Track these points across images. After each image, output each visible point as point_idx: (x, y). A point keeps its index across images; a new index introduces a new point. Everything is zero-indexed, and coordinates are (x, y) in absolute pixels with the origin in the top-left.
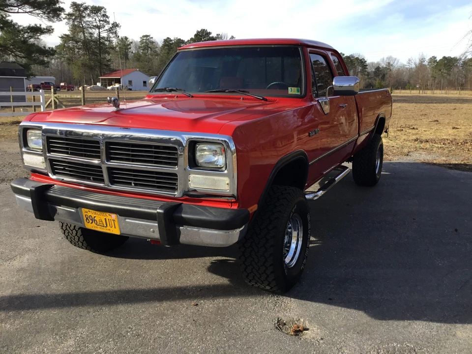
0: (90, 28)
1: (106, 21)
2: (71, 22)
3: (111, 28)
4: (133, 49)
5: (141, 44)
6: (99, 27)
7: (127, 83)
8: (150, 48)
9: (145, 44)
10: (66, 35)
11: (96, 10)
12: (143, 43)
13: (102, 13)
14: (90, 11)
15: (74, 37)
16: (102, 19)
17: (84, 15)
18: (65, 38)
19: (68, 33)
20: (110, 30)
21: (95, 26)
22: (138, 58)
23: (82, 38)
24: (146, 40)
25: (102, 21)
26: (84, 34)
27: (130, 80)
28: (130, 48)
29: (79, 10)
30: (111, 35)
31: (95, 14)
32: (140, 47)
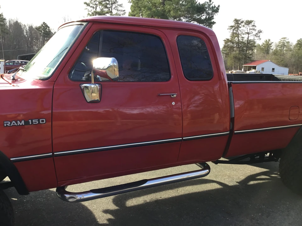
0: (243, 34)
1: (254, 29)
2: (232, 31)
3: (257, 34)
4: (273, 47)
5: (279, 44)
6: (248, 33)
7: (261, 69)
8: (285, 46)
9: (282, 44)
10: (227, 39)
11: (249, 22)
12: (281, 43)
13: (252, 24)
14: (245, 23)
15: (232, 40)
16: (252, 28)
17: (240, 26)
18: (226, 41)
19: (229, 38)
20: (256, 35)
21: (246, 33)
22: (275, 53)
23: (236, 41)
24: (284, 40)
25: (251, 29)
26: (238, 38)
27: (263, 67)
28: (271, 46)
29: (238, 23)
30: (256, 38)
31: (247, 25)
32: (279, 46)
